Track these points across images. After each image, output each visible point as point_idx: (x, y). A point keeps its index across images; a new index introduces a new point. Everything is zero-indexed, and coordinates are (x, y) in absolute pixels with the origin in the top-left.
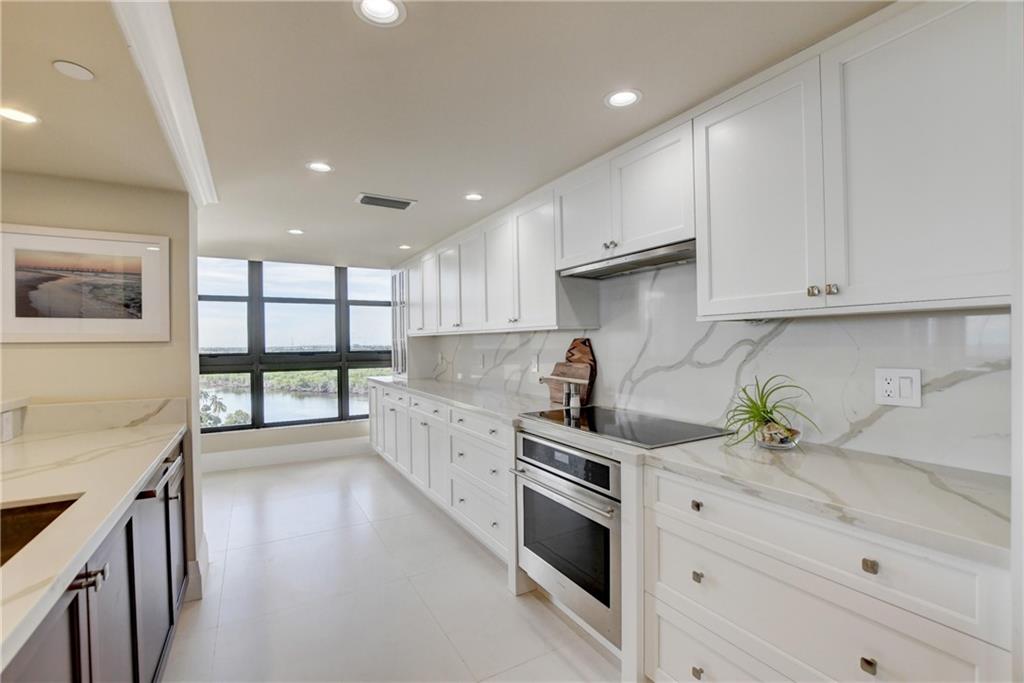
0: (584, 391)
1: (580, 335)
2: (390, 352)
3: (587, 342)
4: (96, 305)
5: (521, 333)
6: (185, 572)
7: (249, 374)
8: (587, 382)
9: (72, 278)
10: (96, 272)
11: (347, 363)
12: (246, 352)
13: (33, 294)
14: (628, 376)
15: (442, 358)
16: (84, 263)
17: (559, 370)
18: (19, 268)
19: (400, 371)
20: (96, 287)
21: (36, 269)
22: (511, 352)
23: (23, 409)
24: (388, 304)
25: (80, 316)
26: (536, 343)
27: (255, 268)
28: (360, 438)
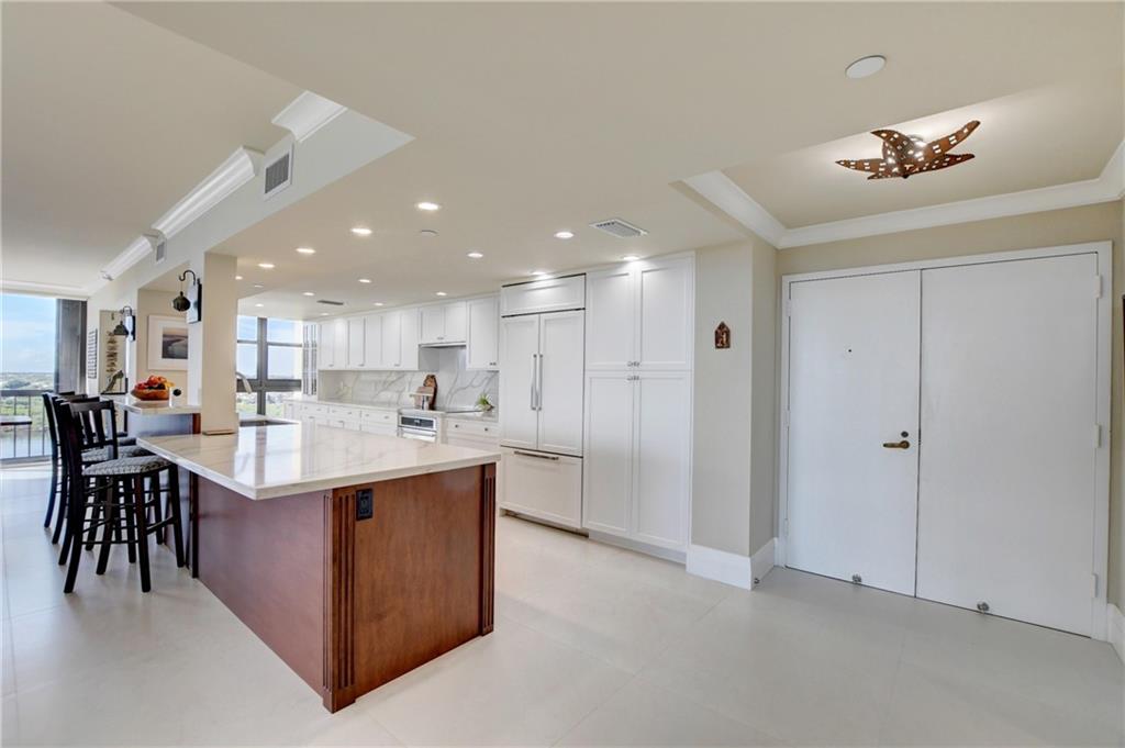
0: (430, 399)
1: (431, 374)
2: (300, 381)
3: (433, 377)
5: (398, 372)
8: (432, 395)
11: (265, 388)
13: (170, 348)
14: (450, 392)
17: (420, 390)
18: (164, 336)
19: (310, 392)
21: (172, 336)
22: (393, 382)
26: (408, 377)
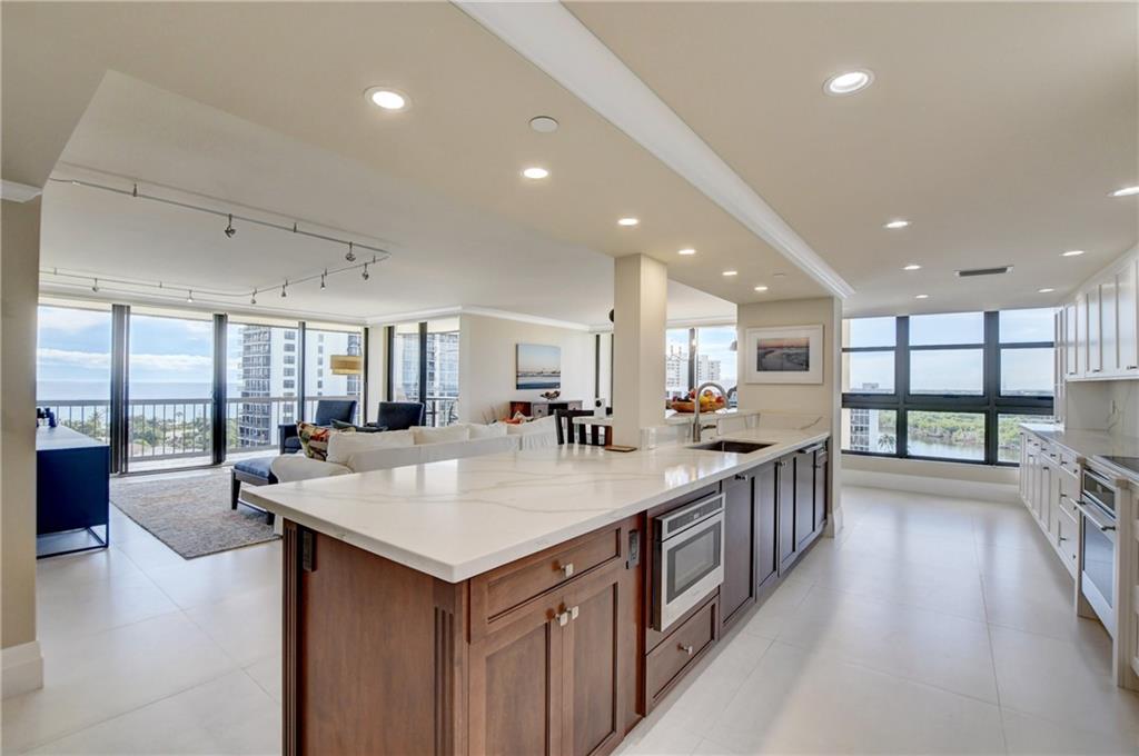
2: (1051, 398)
4: (788, 365)
6: (825, 517)
7: (895, 412)
9: (778, 352)
10: (789, 347)
11: (996, 409)
12: (893, 392)
13: (764, 360)
15: (1114, 407)
16: (785, 344)
18: (759, 348)
20: (789, 355)
21: (765, 348)
23: (759, 415)
24: (1050, 345)
25: (782, 370)
27: (903, 323)
28: (1007, 486)
